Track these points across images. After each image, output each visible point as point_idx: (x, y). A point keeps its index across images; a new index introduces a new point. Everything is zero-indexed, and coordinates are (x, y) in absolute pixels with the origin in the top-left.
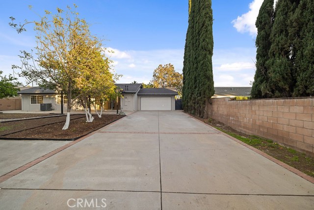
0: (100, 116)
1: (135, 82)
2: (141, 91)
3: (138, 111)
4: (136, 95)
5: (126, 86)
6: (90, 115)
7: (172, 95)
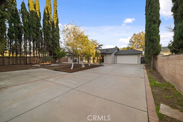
0: (89, 65)
1: (116, 47)
2: (117, 52)
3: (114, 63)
4: (113, 54)
5: (107, 50)
6: (83, 65)
7: (138, 53)
